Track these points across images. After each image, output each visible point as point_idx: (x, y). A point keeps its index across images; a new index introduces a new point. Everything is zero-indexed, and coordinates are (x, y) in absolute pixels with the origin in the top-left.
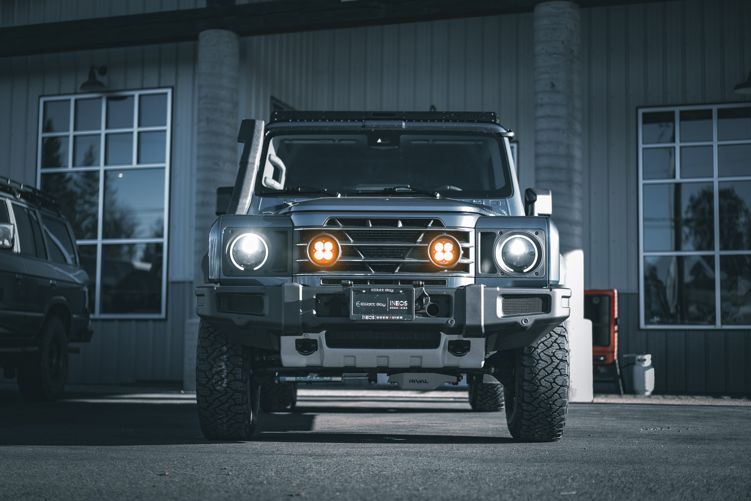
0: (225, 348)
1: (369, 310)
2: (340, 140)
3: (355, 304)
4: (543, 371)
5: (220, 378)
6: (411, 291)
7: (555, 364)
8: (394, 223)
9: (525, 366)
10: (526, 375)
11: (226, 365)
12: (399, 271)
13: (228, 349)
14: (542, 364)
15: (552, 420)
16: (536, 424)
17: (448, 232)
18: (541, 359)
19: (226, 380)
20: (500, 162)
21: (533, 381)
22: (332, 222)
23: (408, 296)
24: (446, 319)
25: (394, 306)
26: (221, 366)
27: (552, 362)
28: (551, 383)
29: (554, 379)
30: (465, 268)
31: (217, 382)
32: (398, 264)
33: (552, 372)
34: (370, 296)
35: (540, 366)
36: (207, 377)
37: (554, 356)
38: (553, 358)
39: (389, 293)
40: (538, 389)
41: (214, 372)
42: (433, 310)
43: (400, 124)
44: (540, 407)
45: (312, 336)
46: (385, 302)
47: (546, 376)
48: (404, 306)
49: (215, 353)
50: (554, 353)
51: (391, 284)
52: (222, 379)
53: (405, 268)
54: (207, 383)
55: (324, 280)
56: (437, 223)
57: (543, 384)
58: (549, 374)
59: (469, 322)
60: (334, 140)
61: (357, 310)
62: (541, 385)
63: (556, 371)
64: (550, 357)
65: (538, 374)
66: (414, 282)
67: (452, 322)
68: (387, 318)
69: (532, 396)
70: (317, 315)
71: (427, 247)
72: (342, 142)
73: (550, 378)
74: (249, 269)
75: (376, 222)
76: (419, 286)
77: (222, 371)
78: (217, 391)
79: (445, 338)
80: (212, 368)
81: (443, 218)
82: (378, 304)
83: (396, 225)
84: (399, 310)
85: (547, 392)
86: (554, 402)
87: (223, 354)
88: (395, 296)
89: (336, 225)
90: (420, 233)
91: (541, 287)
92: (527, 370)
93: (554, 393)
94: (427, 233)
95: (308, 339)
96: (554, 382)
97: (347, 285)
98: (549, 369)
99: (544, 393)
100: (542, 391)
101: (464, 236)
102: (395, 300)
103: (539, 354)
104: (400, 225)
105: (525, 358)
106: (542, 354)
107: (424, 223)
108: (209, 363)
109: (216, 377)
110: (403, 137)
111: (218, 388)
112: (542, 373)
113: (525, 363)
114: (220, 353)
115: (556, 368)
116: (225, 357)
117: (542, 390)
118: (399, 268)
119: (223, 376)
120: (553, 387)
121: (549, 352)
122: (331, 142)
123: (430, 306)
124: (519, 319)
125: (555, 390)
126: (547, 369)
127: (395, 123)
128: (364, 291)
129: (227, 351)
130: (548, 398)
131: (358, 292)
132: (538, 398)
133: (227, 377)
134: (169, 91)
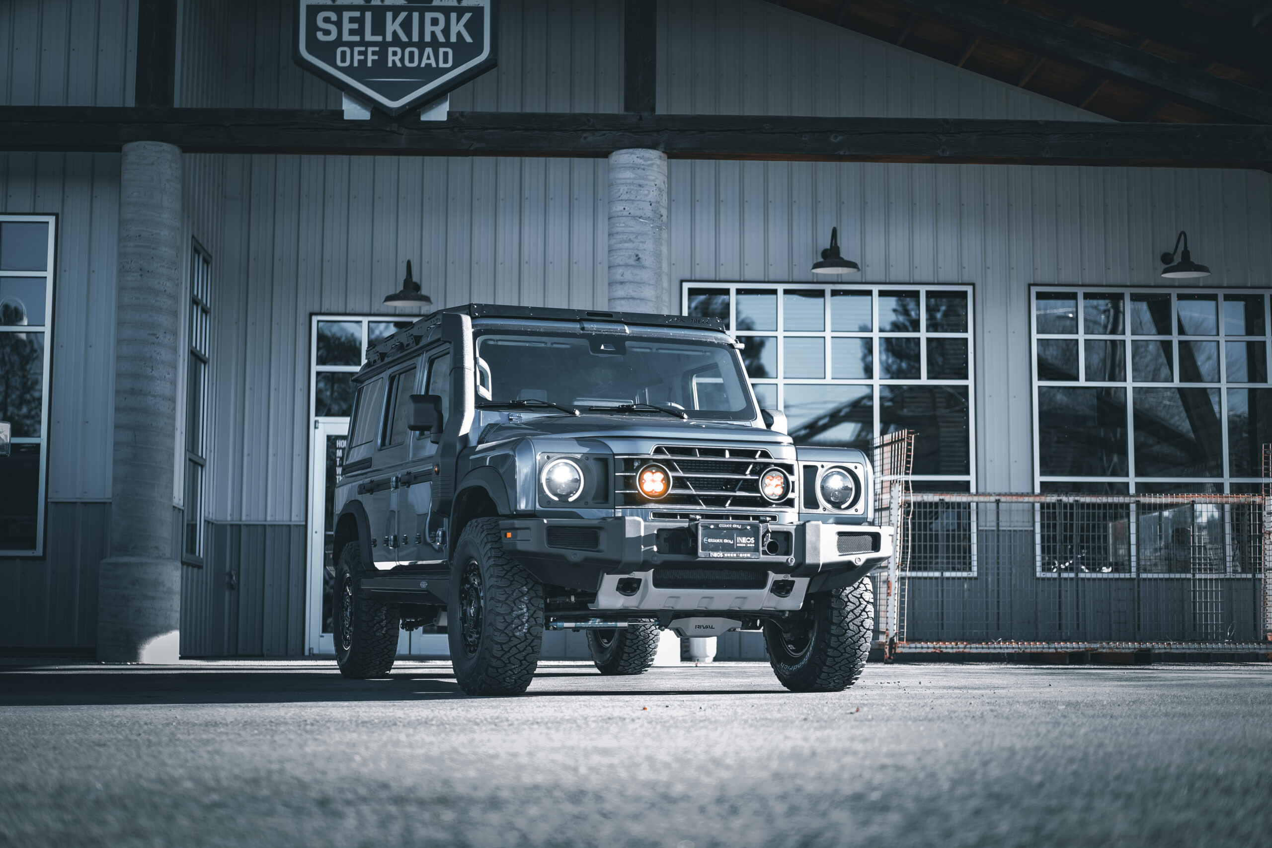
0: (525, 589)
1: (716, 548)
2: (552, 344)
3: (702, 540)
4: (851, 613)
5: (520, 623)
6: (758, 528)
7: (863, 606)
8: (721, 453)
9: (833, 609)
10: (834, 618)
11: (527, 607)
12: (730, 505)
13: (529, 590)
14: (850, 606)
15: (854, 667)
16: (837, 671)
17: (776, 465)
18: (849, 601)
19: (526, 625)
20: (737, 378)
21: (842, 625)
22: (658, 451)
23: (755, 532)
24: (787, 557)
25: (741, 543)
26: (521, 609)
27: (860, 604)
28: (858, 627)
29: (862, 622)
30: (790, 503)
31: (517, 627)
32: (728, 497)
33: (860, 615)
34: (717, 532)
35: (848, 609)
36: (505, 621)
37: (861, 597)
38: (861, 600)
39: (737, 529)
40: (846, 633)
41: (514, 615)
42: (773, 548)
43: (622, 328)
44: (846, 652)
45: (637, 575)
46: (732, 539)
47: (854, 619)
48: (750, 543)
49: (515, 594)
50: (861, 594)
51: (722, 519)
52: (523, 624)
53: (737, 501)
54: (506, 628)
55: (655, 515)
56: (765, 454)
57: (851, 628)
58: (857, 617)
59: (809, 560)
60: (546, 343)
61: (706, 547)
62: (849, 629)
63: (864, 613)
64: (858, 598)
65: (847, 617)
66: (762, 518)
67: (791, 560)
68: (735, 555)
69: (839, 641)
70: (658, 552)
71: (758, 480)
72: (555, 346)
73: (858, 622)
74: (563, 498)
75: (703, 452)
76: (765, 521)
77: (523, 614)
78: (516, 637)
79: (772, 577)
80: (513, 611)
81: (769, 449)
82: (726, 541)
83: (724, 455)
84: (746, 547)
85: (854, 636)
86: (859, 647)
87: (523, 595)
88: (743, 532)
89: (663, 453)
90: (749, 464)
91: (859, 524)
92: (835, 613)
93: (860, 637)
94: (756, 464)
95: (633, 579)
96: (862, 625)
97: (695, 520)
98: (857, 611)
99: (851, 637)
100: (850, 635)
101: (789, 469)
102: (742, 536)
103: (847, 596)
104: (727, 454)
105: (834, 600)
106: (850, 596)
107: (752, 454)
108: (509, 605)
109: (516, 621)
110: (628, 343)
111: (517, 634)
112: (851, 616)
113: (833, 606)
114: (521, 594)
115: (864, 610)
116: (526, 598)
117: (850, 633)
118: (729, 502)
119: (524, 620)
120: (860, 631)
121: (856, 593)
122: (543, 345)
123: (770, 543)
124: (852, 558)
125: (862, 633)
126: (855, 611)
127: (618, 327)
128: (712, 527)
129: (528, 592)
130: (855, 642)
131: (706, 527)
132: (845, 642)
133: (527, 621)
134: (51, 220)
